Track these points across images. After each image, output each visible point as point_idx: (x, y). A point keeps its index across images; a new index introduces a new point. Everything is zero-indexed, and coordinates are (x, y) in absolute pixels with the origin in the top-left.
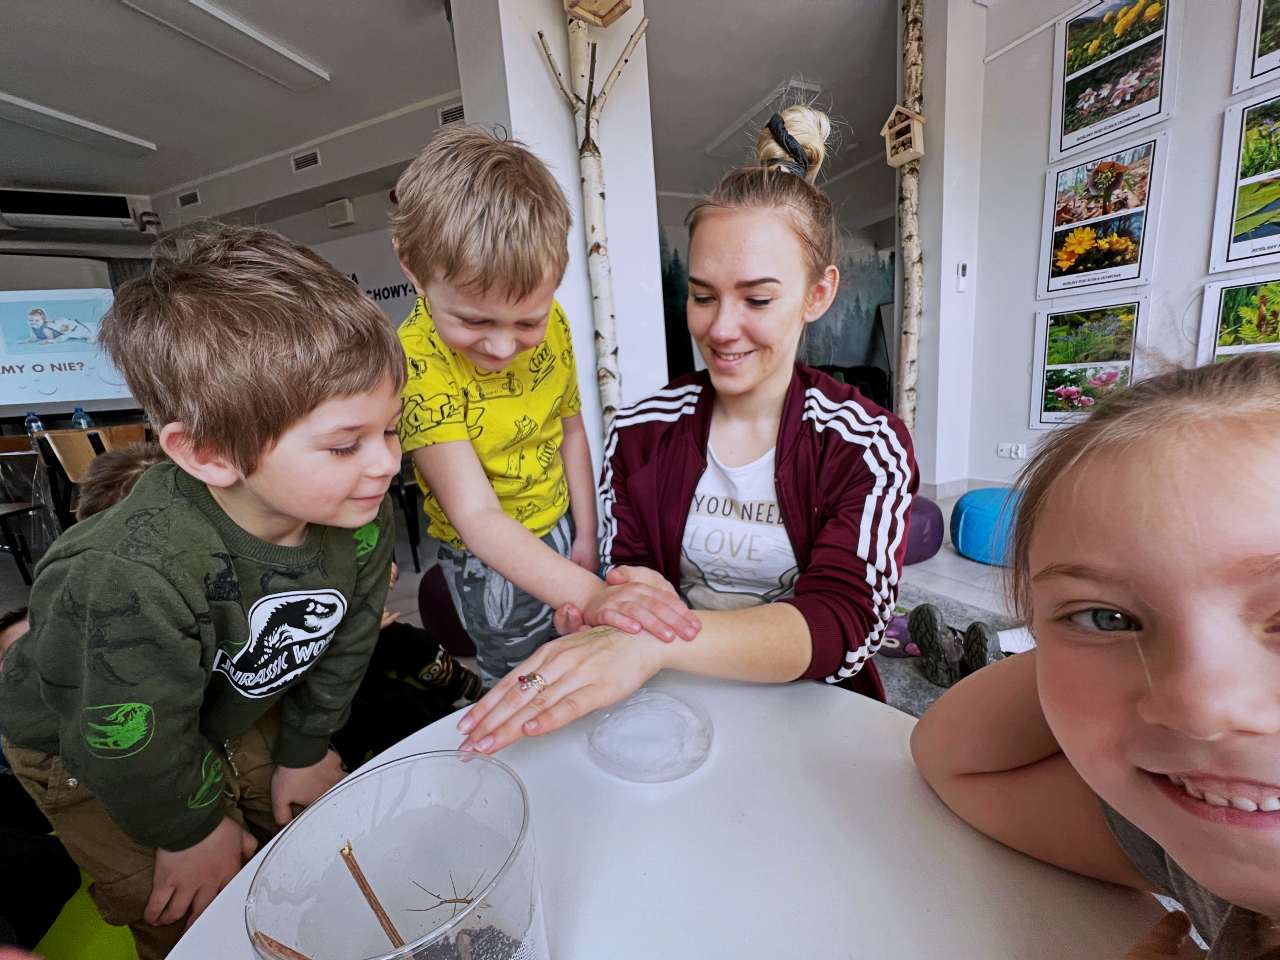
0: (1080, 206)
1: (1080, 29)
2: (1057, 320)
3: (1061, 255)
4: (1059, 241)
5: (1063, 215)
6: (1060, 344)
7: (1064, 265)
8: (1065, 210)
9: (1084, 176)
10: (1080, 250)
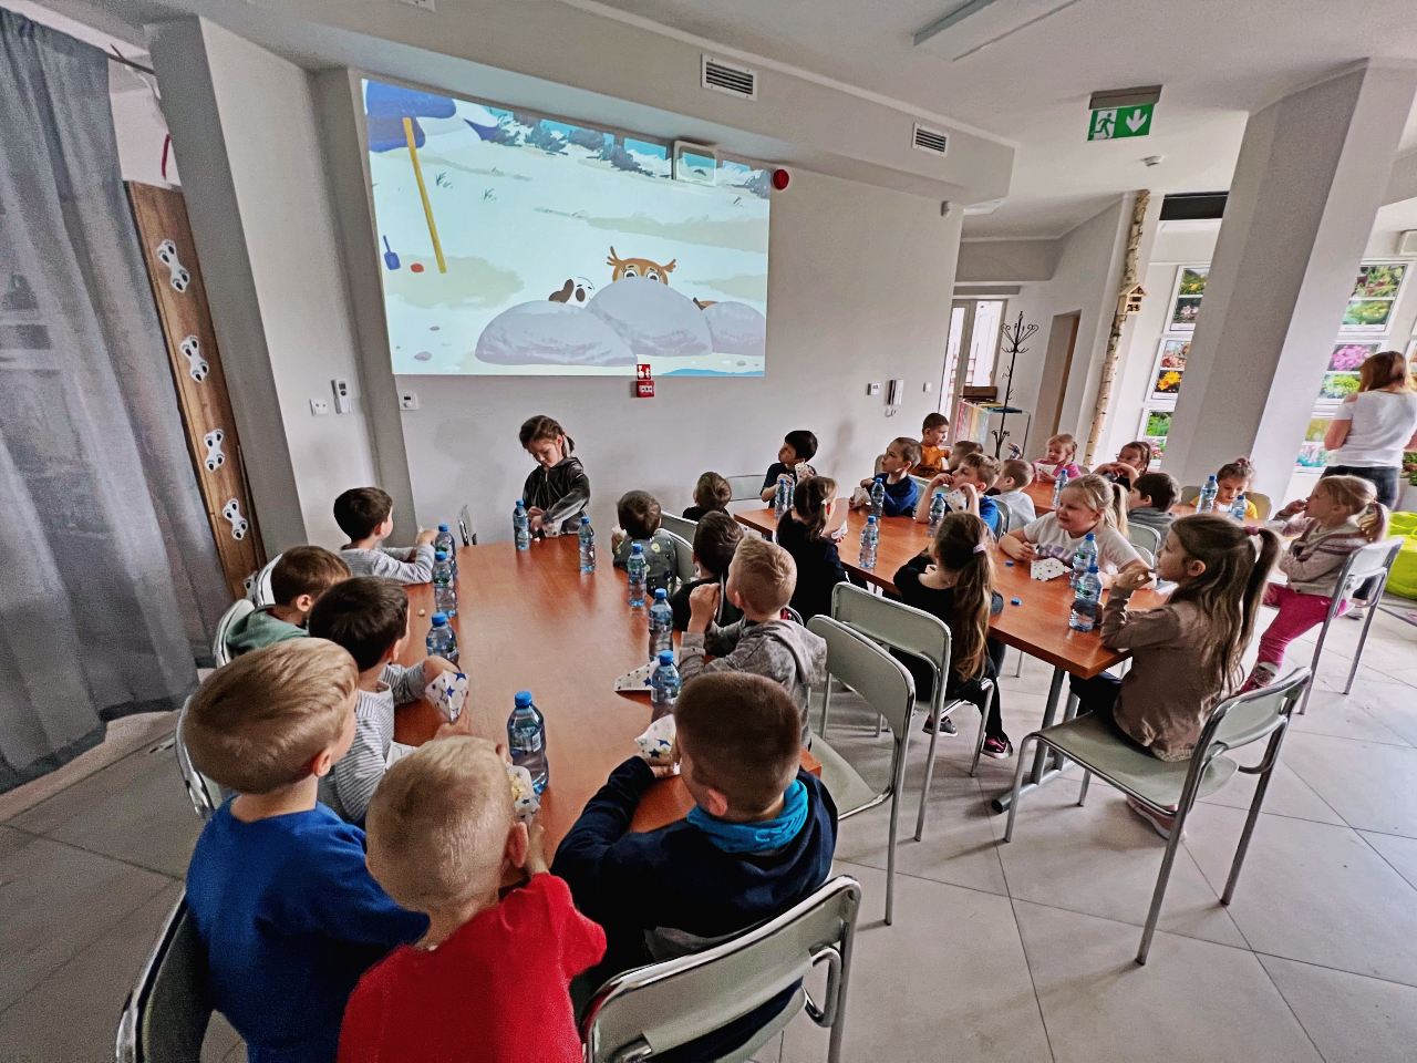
0: (1175, 360)
1: (1188, 273)
2: (1154, 414)
3: (1162, 382)
4: (1162, 375)
5: (1166, 362)
6: (1154, 427)
7: (1162, 387)
8: (1168, 360)
9: (1180, 348)
10: (1172, 382)
